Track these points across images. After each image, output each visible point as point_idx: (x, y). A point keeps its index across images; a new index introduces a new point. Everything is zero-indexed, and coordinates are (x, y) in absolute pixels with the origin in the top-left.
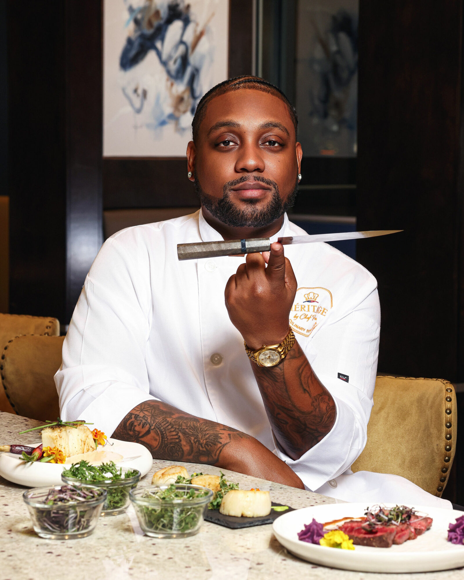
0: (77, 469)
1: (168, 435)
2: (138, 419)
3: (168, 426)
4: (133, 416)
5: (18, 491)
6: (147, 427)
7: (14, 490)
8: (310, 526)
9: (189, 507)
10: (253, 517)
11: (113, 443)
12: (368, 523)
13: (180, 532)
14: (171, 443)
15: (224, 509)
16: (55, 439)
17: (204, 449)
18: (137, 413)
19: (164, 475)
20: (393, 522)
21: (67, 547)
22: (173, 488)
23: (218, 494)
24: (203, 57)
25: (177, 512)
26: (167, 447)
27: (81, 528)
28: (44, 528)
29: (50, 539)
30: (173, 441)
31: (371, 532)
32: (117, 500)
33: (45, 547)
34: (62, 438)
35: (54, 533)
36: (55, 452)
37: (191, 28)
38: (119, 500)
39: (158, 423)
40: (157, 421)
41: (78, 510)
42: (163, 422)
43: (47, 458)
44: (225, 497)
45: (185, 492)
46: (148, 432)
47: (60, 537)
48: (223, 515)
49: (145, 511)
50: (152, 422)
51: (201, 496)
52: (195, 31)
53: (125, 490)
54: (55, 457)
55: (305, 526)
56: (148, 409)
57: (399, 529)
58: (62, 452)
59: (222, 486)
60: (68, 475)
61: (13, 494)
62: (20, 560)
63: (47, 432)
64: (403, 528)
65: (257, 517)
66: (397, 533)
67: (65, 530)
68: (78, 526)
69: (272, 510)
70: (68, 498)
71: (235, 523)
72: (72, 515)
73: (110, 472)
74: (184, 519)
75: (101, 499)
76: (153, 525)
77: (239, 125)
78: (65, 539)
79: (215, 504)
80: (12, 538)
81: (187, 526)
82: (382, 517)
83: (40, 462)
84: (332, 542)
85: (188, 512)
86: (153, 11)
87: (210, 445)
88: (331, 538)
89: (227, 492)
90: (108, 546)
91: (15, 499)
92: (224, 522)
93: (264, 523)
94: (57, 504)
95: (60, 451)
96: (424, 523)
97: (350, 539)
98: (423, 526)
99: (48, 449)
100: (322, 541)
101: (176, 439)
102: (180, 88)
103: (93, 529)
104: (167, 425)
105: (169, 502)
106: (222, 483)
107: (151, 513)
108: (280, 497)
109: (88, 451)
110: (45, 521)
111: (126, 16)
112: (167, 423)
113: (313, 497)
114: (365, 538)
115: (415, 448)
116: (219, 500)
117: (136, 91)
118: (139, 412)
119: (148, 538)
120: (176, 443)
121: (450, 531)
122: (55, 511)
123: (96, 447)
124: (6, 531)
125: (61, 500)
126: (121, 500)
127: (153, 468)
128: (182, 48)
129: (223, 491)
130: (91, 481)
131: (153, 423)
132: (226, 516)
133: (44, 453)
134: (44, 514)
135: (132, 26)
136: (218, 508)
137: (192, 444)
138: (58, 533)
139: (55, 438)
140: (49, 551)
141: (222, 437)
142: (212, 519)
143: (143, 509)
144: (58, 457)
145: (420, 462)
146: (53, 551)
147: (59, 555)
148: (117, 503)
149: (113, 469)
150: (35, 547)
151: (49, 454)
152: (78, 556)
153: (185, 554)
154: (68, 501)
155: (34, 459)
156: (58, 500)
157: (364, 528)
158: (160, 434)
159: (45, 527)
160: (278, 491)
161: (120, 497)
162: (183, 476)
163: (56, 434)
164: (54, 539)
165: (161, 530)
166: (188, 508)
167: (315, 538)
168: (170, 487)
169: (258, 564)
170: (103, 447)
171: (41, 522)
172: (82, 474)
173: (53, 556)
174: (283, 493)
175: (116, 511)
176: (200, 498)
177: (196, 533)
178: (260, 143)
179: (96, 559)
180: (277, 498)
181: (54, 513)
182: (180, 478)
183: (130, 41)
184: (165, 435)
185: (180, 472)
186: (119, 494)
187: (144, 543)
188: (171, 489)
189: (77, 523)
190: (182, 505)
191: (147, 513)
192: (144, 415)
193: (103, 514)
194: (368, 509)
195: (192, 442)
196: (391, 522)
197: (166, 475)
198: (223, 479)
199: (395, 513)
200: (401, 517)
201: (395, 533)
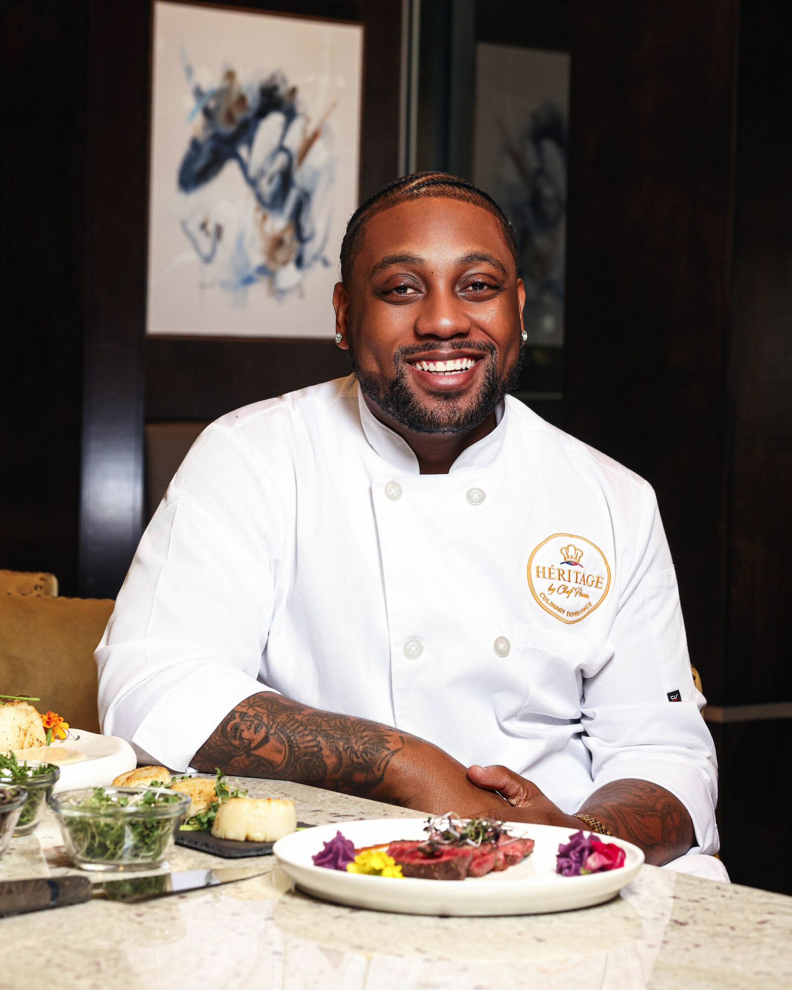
1: (299, 741)
2: (247, 719)
3: (298, 727)
4: (237, 715)
6: (262, 732)
8: (333, 842)
10: (264, 842)
11: (79, 737)
12: (428, 842)
14: (305, 755)
15: (218, 829)
17: (361, 760)
18: (244, 710)
19: (130, 780)
20: (469, 841)
23: (211, 806)
24: (316, 174)
26: (300, 761)
30: (310, 750)
31: (432, 856)
37: (297, 126)
39: (280, 724)
40: (278, 720)
42: (289, 722)
44: (221, 810)
46: (266, 740)
48: (217, 838)
50: (271, 723)
52: (304, 131)
53: (36, 795)
55: (325, 844)
56: (261, 703)
57: (478, 852)
59: (219, 794)
64: (485, 852)
65: (271, 842)
66: (474, 859)
71: (233, 849)
73: (8, 768)
77: (422, 260)
79: (206, 820)
82: (452, 834)
84: (367, 868)
86: (234, 97)
87: (370, 753)
88: (365, 861)
89: (226, 802)
92: (216, 848)
96: (520, 847)
97: (396, 864)
98: (519, 851)
100: (350, 866)
101: (314, 746)
102: (279, 223)
104: (296, 725)
106: (219, 788)
111: (190, 102)
112: (295, 723)
114: (421, 866)
116: (212, 814)
117: (204, 226)
118: (246, 708)
120: (313, 754)
121: (559, 857)
123: (49, 741)
128: (282, 159)
129: (220, 801)
131: (273, 724)
132: (220, 839)
135: (199, 120)
136: (209, 828)
137: (340, 752)
141: (389, 740)
142: (196, 844)
149: (13, 764)
157: (420, 851)
158: (286, 742)
162: (160, 781)
167: (340, 862)
170: (62, 742)
178: (458, 289)
182: (154, 784)
183: (195, 145)
184: (294, 741)
185: (156, 776)
192: (256, 712)
194: (429, 822)
195: (341, 749)
196: (464, 841)
197: (133, 780)
198: (221, 782)
199: (473, 829)
200: (483, 836)
201: (470, 858)
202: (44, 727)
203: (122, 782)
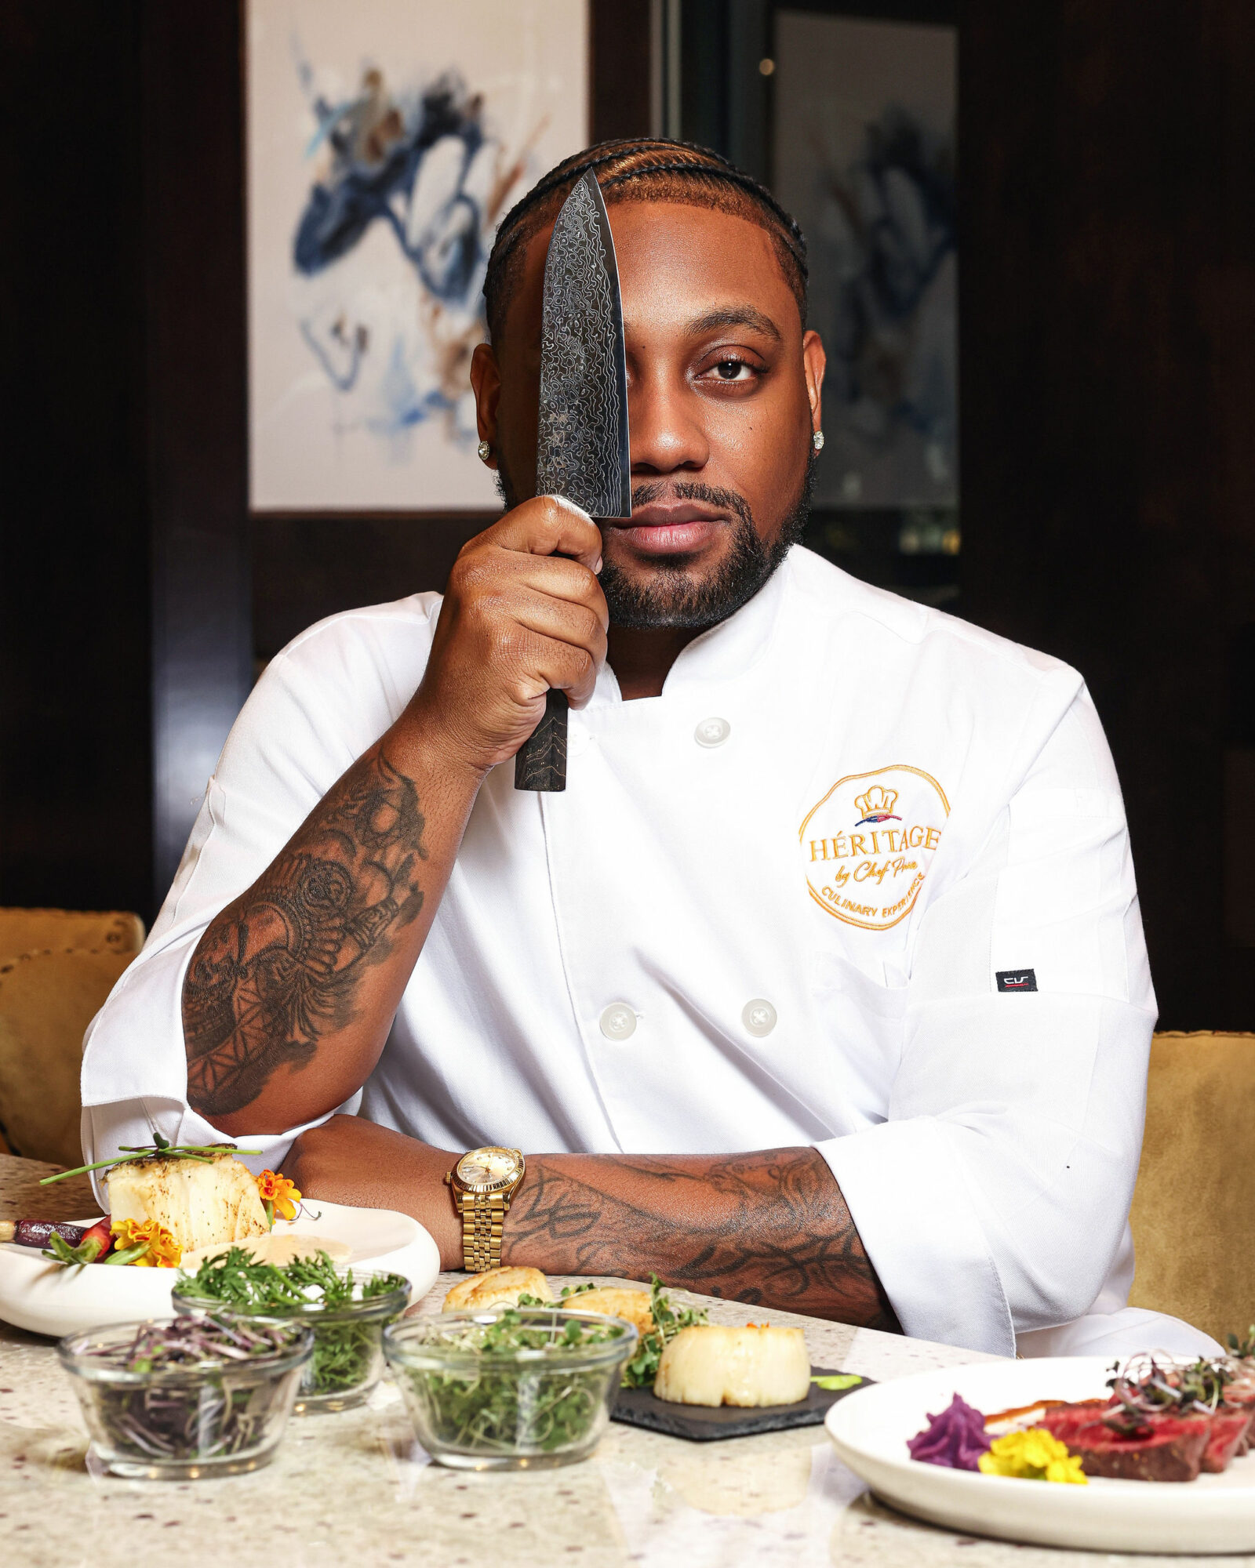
0: (219, 1273)
5: (42, 1353)
7: (28, 1351)
8: (947, 1416)
9: (567, 1372)
10: (757, 1407)
11: (320, 1214)
12: (1120, 1408)
13: (540, 1451)
15: (667, 1385)
16: (148, 1196)
19: (479, 1294)
20: (1197, 1405)
21: (198, 1501)
22: (514, 1320)
23: (645, 1343)
25: (531, 1388)
27: (237, 1444)
28: (124, 1447)
29: (144, 1478)
31: (1132, 1436)
32: (341, 1366)
33: (131, 1502)
34: (168, 1194)
35: (156, 1461)
36: (148, 1236)
37: (484, 160)
38: (348, 1363)
41: (228, 1386)
43: (126, 1252)
44: (667, 1349)
45: (549, 1333)
47: (172, 1473)
48: (666, 1402)
49: (431, 1388)
51: (602, 1341)
52: (497, 167)
53: (365, 1335)
54: (149, 1249)
55: (931, 1418)
57: (1217, 1426)
58: (170, 1234)
59: (658, 1318)
60: (192, 1292)
61: (27, 1361)
62: (54, 1538)
63: (123, 1177)
65: (770, 1407)
66: (1212, 1439)
67: (187, 1451)
68: (229, 1439)
69: (813, 1385)
70: (196, 1350)
71: (705, 1423)
72: (208, 1404)
73: (317, 1284)
74: (552, 1409)
75: (295, 1353)
76: (457, 1430)
78: (189, 1479)
79: (640, 1369)
80: (27, 1478)
81: (559, 1431)
82: (1162, 1391)
83: (107, 1263)
84: (1017, 1465)
85: (563, 1388)
86: (380, 114)
88: (1014, 1451)
89: (672, 1335)
90: (323, 1494)
91: (33, 1373)
92: (672, 1422)
93: (791, 1423)
94: (163, 1368)
95: (163, 1232)
97: (1071, 1454)
99: (128, 1226)
100: (984, 1461)
102: (459, 321)
103: (273, 1448)
105: (506, 1357)
106: (657, 1308)
107: (451, 1393)
108: (829, 1354)
109: (246, 1234)
110: (126, 1423)
111: (309, 126)
113: (929, 1352)
114: (1114, 1454)
115: (1194, 1235)
116: (650, 1358)
117: (337, 330)
119: (444, 1472)
122: (158, 1392)
123: (271, 1224)
124: (10, 1461)
125: (177, 1356)
126: (353, 1364)
127: (441, 1285)
128: (461, 215)
129: (662, 1333)
130: (263, 1306)
132: (675, 1404)
133: (114, 1239)
134: (125, 1403)
135: (324, 154)
136: (648, 1384)
138: (168, 1460)
139: (147, 1192)
140: (144, 1511)
142: (632, 1415)
143: (426, 1381)
144: (160, 1248)
145: (1211, 1274)
146: (156, 1512)
147: (173, 1524)
148: (342, 1372)
149: (325, 1276)
150: (97, 1501)
151: (132, 1240)
152: (233, 1525)
153: (562, 1512)
154: (197, 1360)
155: (85, 1255)
156: (167, 1357)
157: (1110, 1424)
159: (127, 1442)
160: (822, 1338)
161: (351, 1355)
162: (535, 1295)
163: (151, 1182)
164: (157, 1479)
165: (481, 1444)
166: (562, 1376)
167: (964, 1454)
168: (502, 1317)
169: (790, 1536)
170: (290, 1224)
171: (116, 1426)
172: (235, 1289)
173: (155, 1528)
174: (835, 1344)
175: (338, 1400)
176: (599, 1346)
177: (586, 1454)
178: (690, 375)
179: (288, 1530)
180: (822, 1358)
181: (154, 1397)
182: (526, 1301)
183: (320, 196)
185: (526, 1285)
186: (347, 1347)
187: (430, 1486)
188: (506, 1323)
189: (225, 1429)
190: (545, 1366)
191: (437, 1393)
193: (300, 1408)
194: (1116, 1368)
196: (1189, 1405)
197: (485, 1294)
198: (659, 1297)
199: (1200, 1380)
200: (1220, 1393)
201: (1206, 1437)
202: (261, 1199)
203: (464, 1297)
